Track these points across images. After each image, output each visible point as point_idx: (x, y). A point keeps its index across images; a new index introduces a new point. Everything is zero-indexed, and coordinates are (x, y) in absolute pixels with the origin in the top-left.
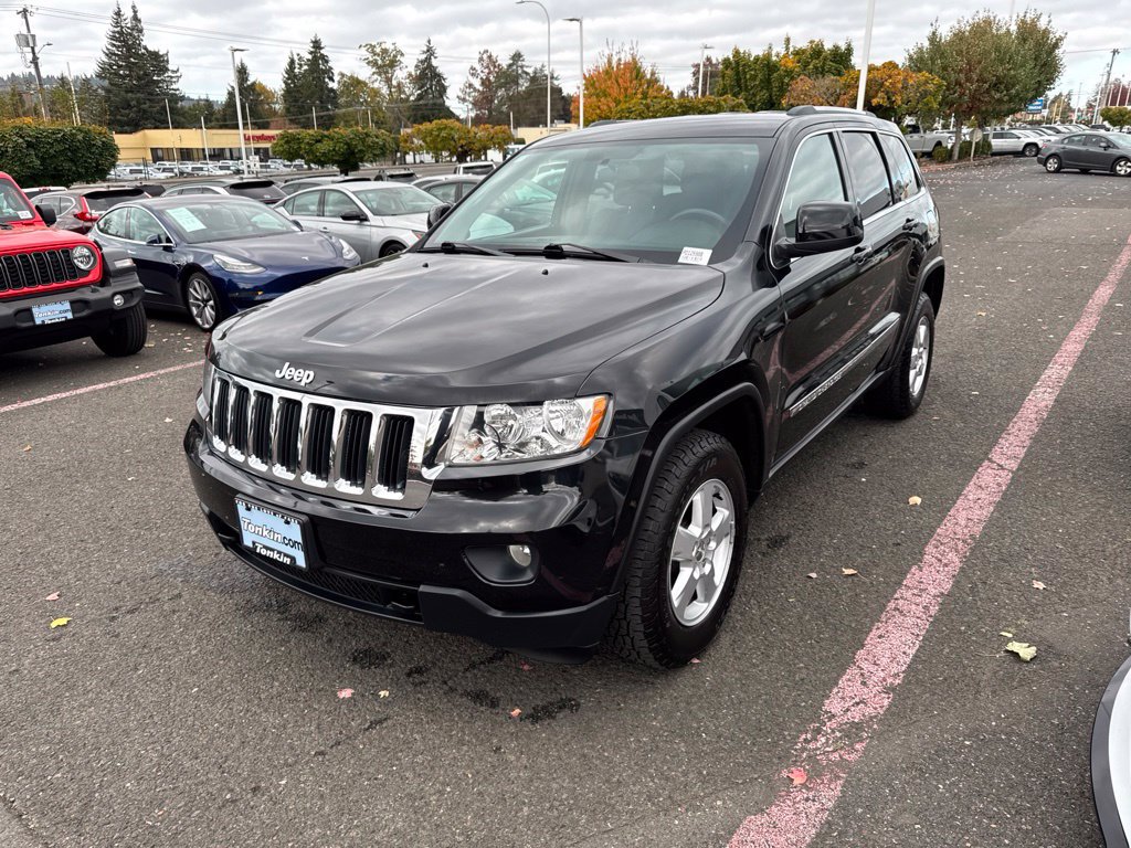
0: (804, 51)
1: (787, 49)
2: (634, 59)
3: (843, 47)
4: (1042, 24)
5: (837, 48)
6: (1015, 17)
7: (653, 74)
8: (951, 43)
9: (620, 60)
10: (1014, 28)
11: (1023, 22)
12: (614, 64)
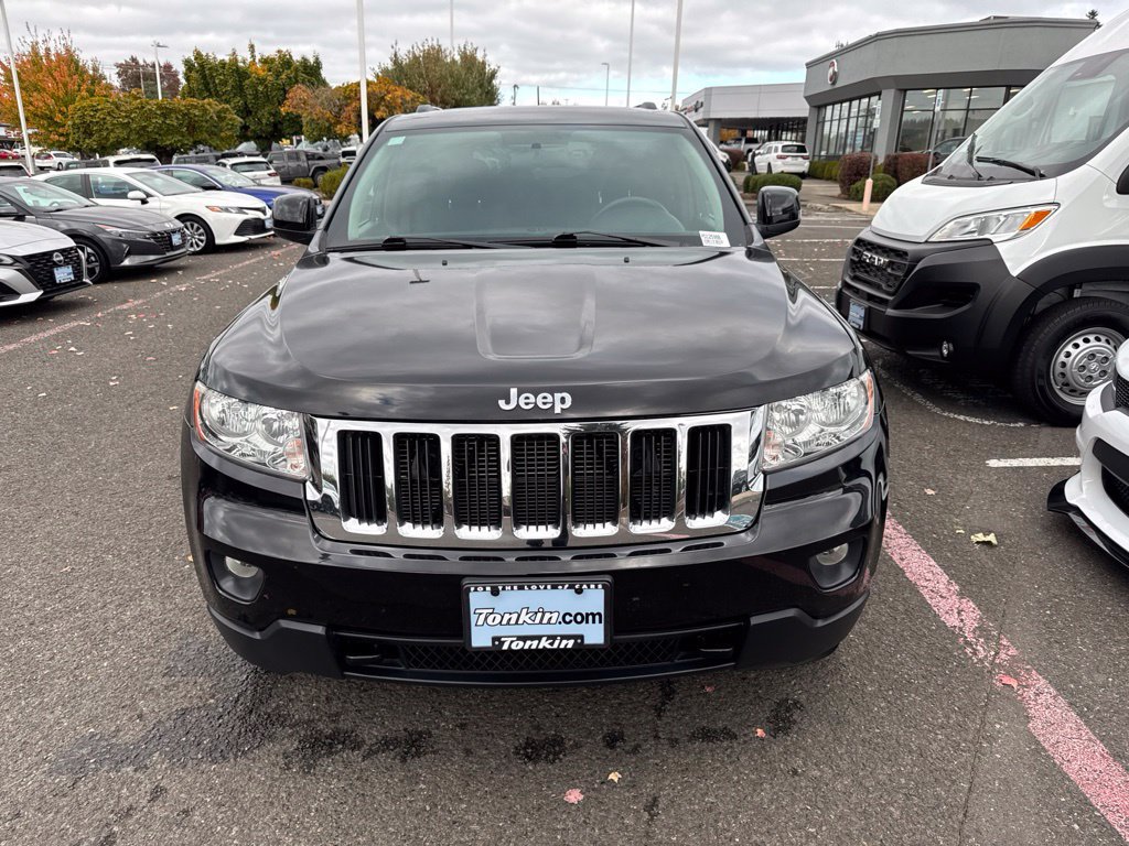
0: (273, 60)
1: (253, 56)
2: (68, 50)
3: (312, 61)
4: (479, 56)
5: (305, 60)
6: (457, 49)
7: (95, 69)
8: (410, 65)
9: (48, 50)
10: (457, 58)
11: (465, 53)
12: (42, 52)
